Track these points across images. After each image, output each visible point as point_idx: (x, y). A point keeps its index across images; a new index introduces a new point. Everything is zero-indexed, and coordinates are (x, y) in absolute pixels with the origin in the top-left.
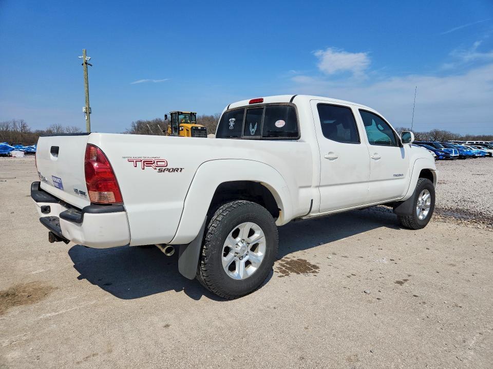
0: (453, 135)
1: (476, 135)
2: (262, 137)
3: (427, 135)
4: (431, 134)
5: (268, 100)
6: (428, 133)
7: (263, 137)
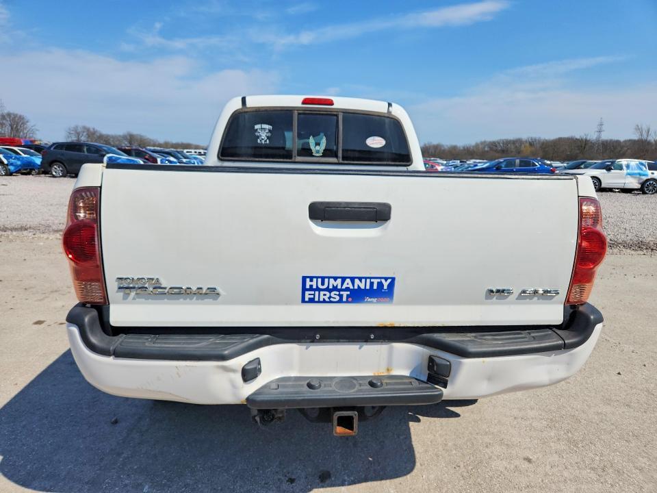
0: (150, 140)
1: (174, 141)
2: (341, 161)
3: (119, 138)
4: (124, 137)
5: (341, 103)
6: (120, 136)
7: (344, 158)
